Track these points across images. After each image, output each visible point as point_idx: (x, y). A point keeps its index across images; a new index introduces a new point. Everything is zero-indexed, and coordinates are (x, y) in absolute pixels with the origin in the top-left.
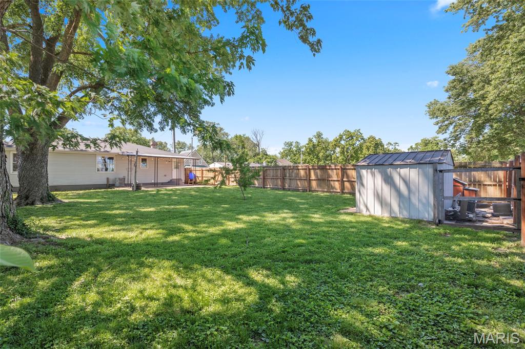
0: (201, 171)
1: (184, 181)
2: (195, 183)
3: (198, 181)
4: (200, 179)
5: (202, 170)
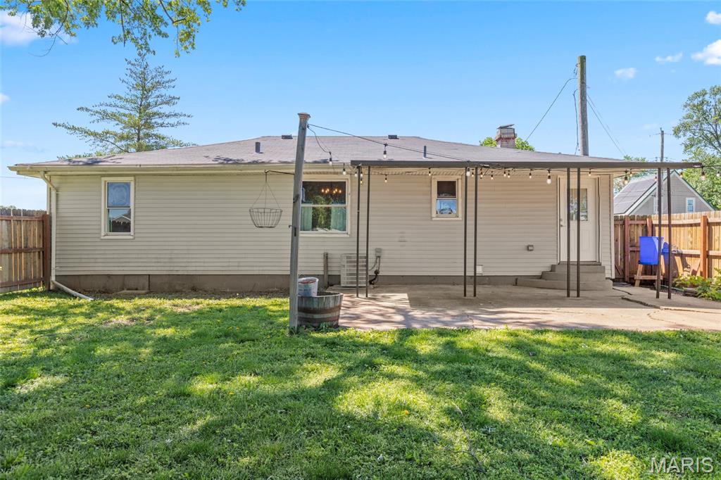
0: (700, 229)
1: (610, 272)
2: (668, 284)
3: (684, 275)
4: (696, 264)
5: (708, 225)
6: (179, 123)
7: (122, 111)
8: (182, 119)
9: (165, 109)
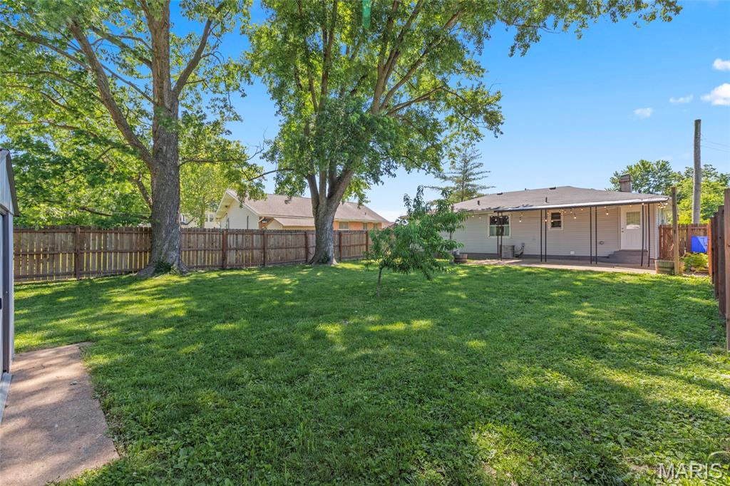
6: (483, 177)
7: (455, 175)
8: (485, 174)
9: (476, 170)
